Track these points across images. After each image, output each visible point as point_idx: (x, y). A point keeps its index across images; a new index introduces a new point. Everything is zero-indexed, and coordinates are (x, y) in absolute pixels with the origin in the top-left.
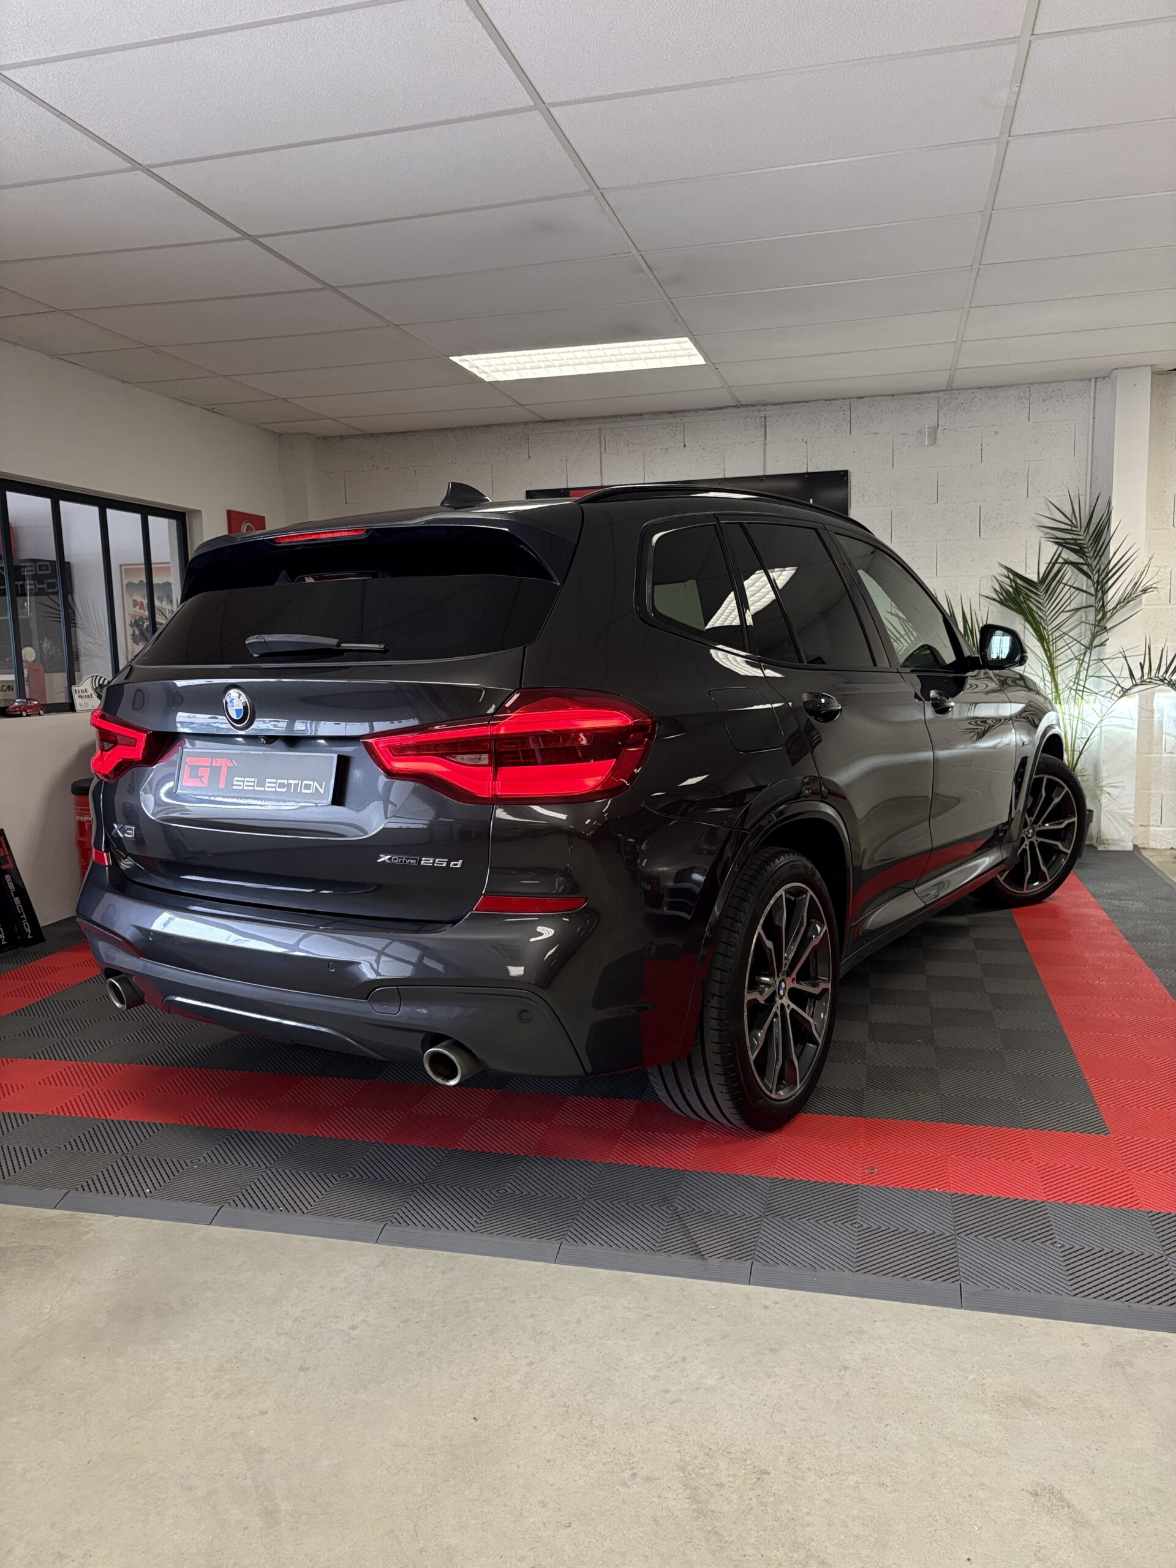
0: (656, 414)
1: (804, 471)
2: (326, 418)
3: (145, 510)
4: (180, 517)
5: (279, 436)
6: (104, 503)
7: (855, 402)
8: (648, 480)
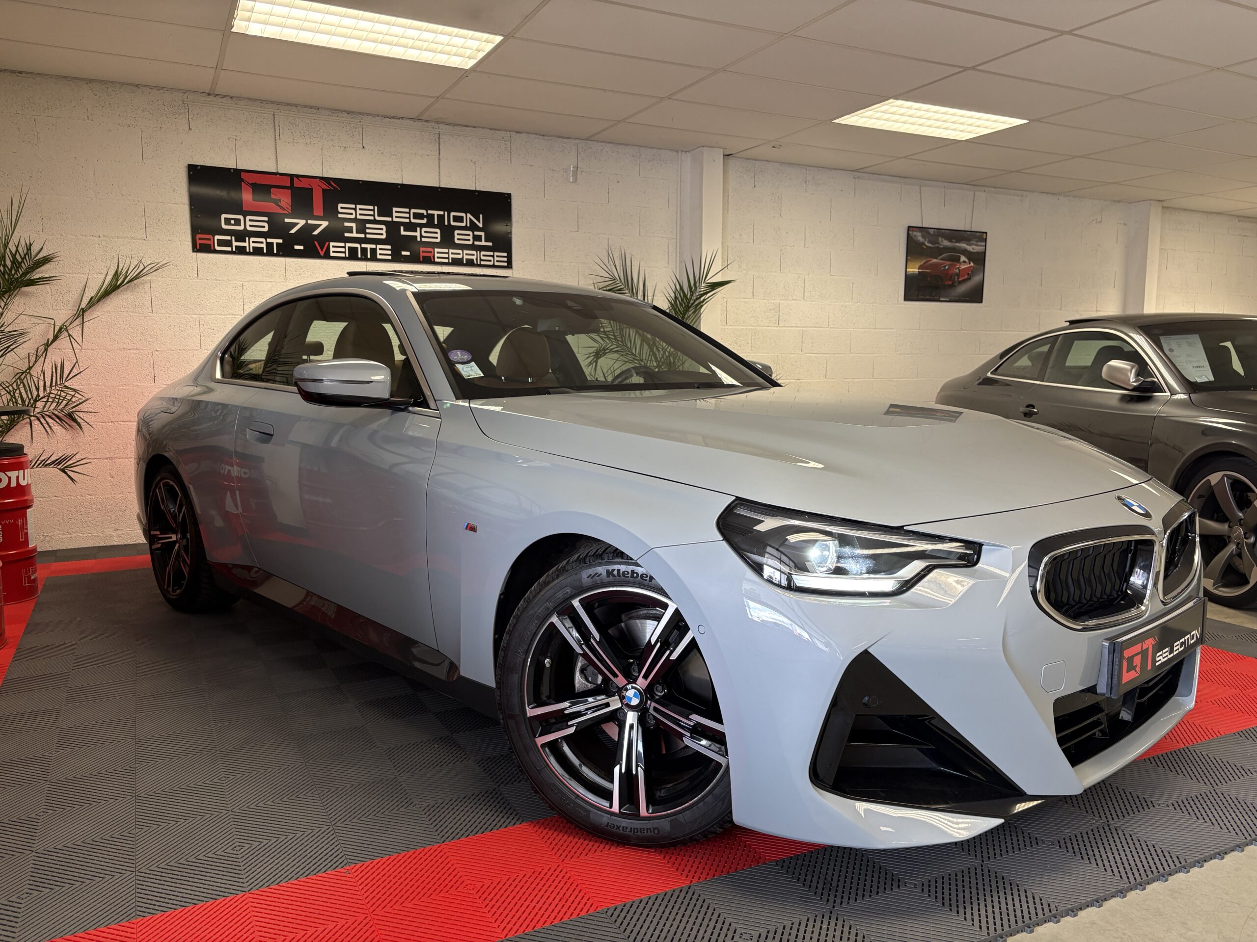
0: (335, 111)
1: (474, 189)
7: (514, 134)
8: (325, 175)
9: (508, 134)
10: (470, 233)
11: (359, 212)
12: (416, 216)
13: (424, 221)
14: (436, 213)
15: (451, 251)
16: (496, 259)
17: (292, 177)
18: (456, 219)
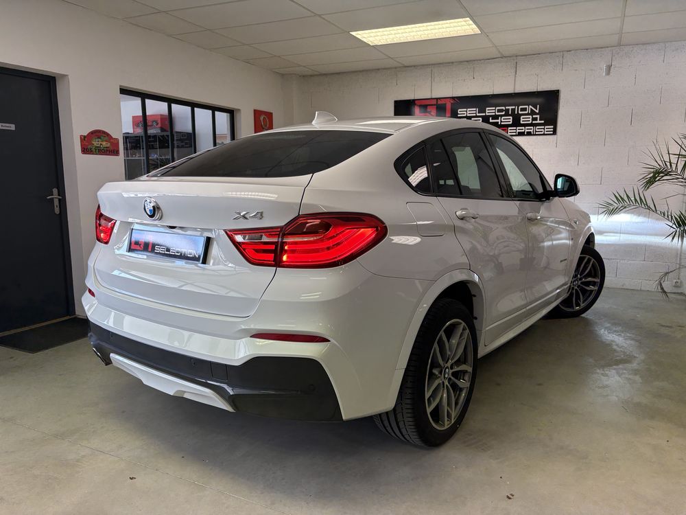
0: (461, 62)
1: (535, 90)
2: (300, 66)
3: (214, 109)
4: (231, 112)
5: (283, 75)
6: (193, 105)
7: (566, 54)
8: (454, 96)
9: (562, 53)
10: (531, 117)
11: (468, 112)
12: (499, 111)
13: (503, 113)
14: (510, 108)
15: (518, 128)
16: (546, 130)
17: (437, 99)
18: (522, 110)
